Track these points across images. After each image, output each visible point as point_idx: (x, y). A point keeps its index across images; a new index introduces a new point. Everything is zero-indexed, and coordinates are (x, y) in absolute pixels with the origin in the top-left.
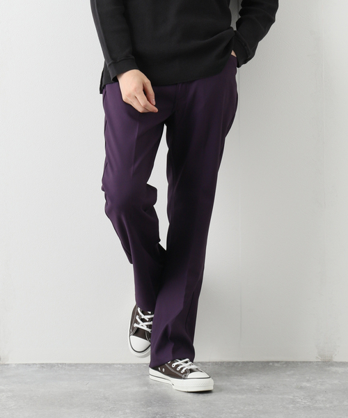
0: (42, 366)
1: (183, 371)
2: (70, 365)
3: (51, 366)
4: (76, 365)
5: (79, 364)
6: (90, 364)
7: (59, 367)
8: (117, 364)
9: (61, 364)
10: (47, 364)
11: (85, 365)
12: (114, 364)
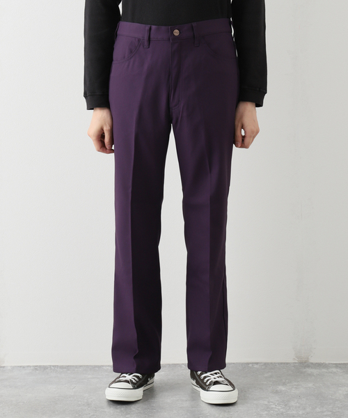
0: (36, 368)
1: (208, 382)
2: (62, 367)
3: (45, 368)
4: (68, 367)
5: (70, 366)
6: (81, 366)
7: (51, 369)
8: (106, 366)
9: (53, 366)
10: (40, 366)
11: (76, 367)
12: (103, 366)
